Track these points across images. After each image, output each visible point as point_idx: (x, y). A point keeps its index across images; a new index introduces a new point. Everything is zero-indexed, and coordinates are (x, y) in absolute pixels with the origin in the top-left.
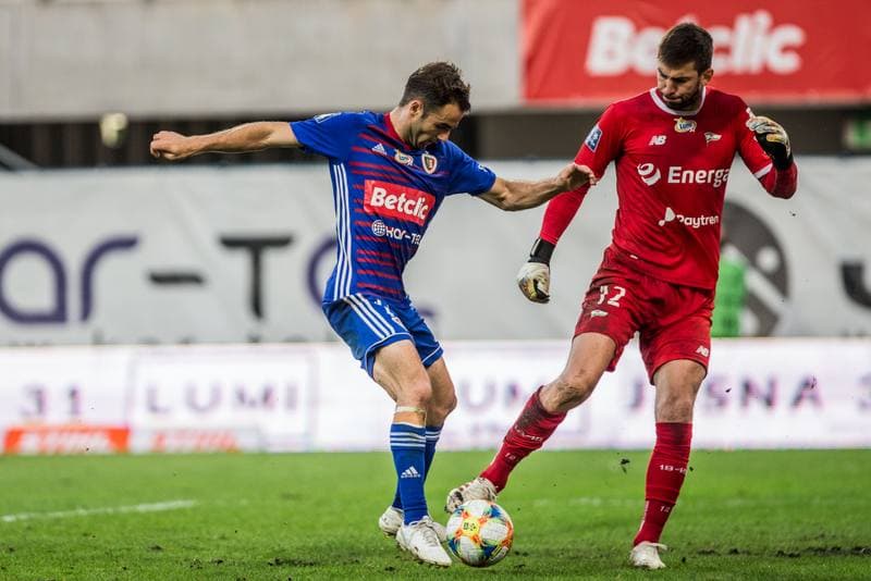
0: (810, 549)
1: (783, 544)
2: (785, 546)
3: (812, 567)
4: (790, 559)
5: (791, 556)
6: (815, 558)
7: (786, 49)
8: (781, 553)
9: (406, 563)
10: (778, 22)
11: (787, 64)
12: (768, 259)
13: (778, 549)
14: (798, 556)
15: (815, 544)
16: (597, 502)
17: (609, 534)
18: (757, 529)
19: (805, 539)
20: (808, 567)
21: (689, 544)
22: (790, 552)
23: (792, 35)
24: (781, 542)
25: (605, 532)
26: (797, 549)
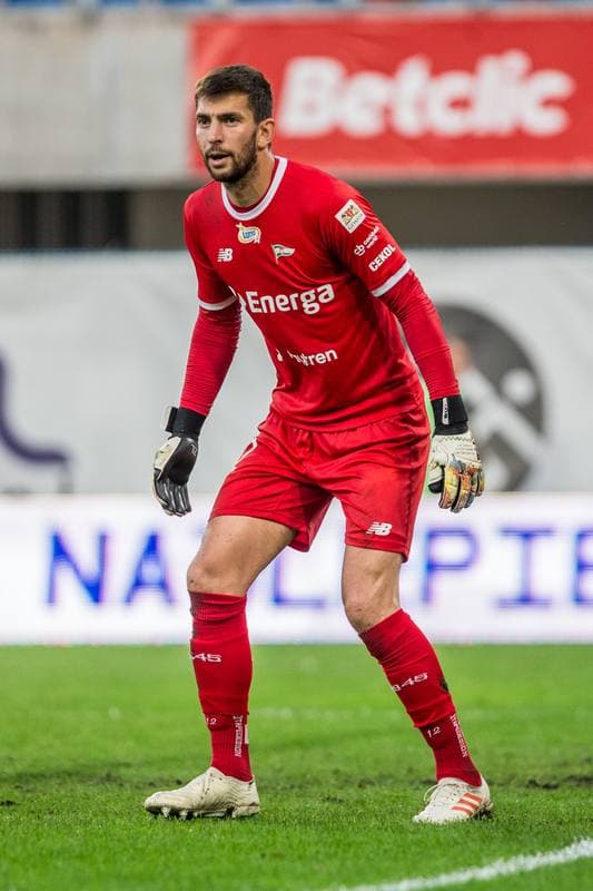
0: (572, 778)
1: (536, 771)
2: (538, 774)
3: (575, 801)
4: (545, 792)
5: (547, 787)
6: (579, 790)
7: (549, 103)
8: (533, 783)
9: (29, 795)
10: (538, 65)
11: (548, 122)
12: (519, 386)
13: (529, 778)
14: (556, 787)
15: (578, 771)
16: (286, 713)
17: (302, 758)
18: (500, 751)
19: (565, 764)
20: (570, 801)
21: (410, 770)
22: (545, 782)
23: (555, 83)
24: (533, 767)
25: (297, 753)
26: (555, 777)
